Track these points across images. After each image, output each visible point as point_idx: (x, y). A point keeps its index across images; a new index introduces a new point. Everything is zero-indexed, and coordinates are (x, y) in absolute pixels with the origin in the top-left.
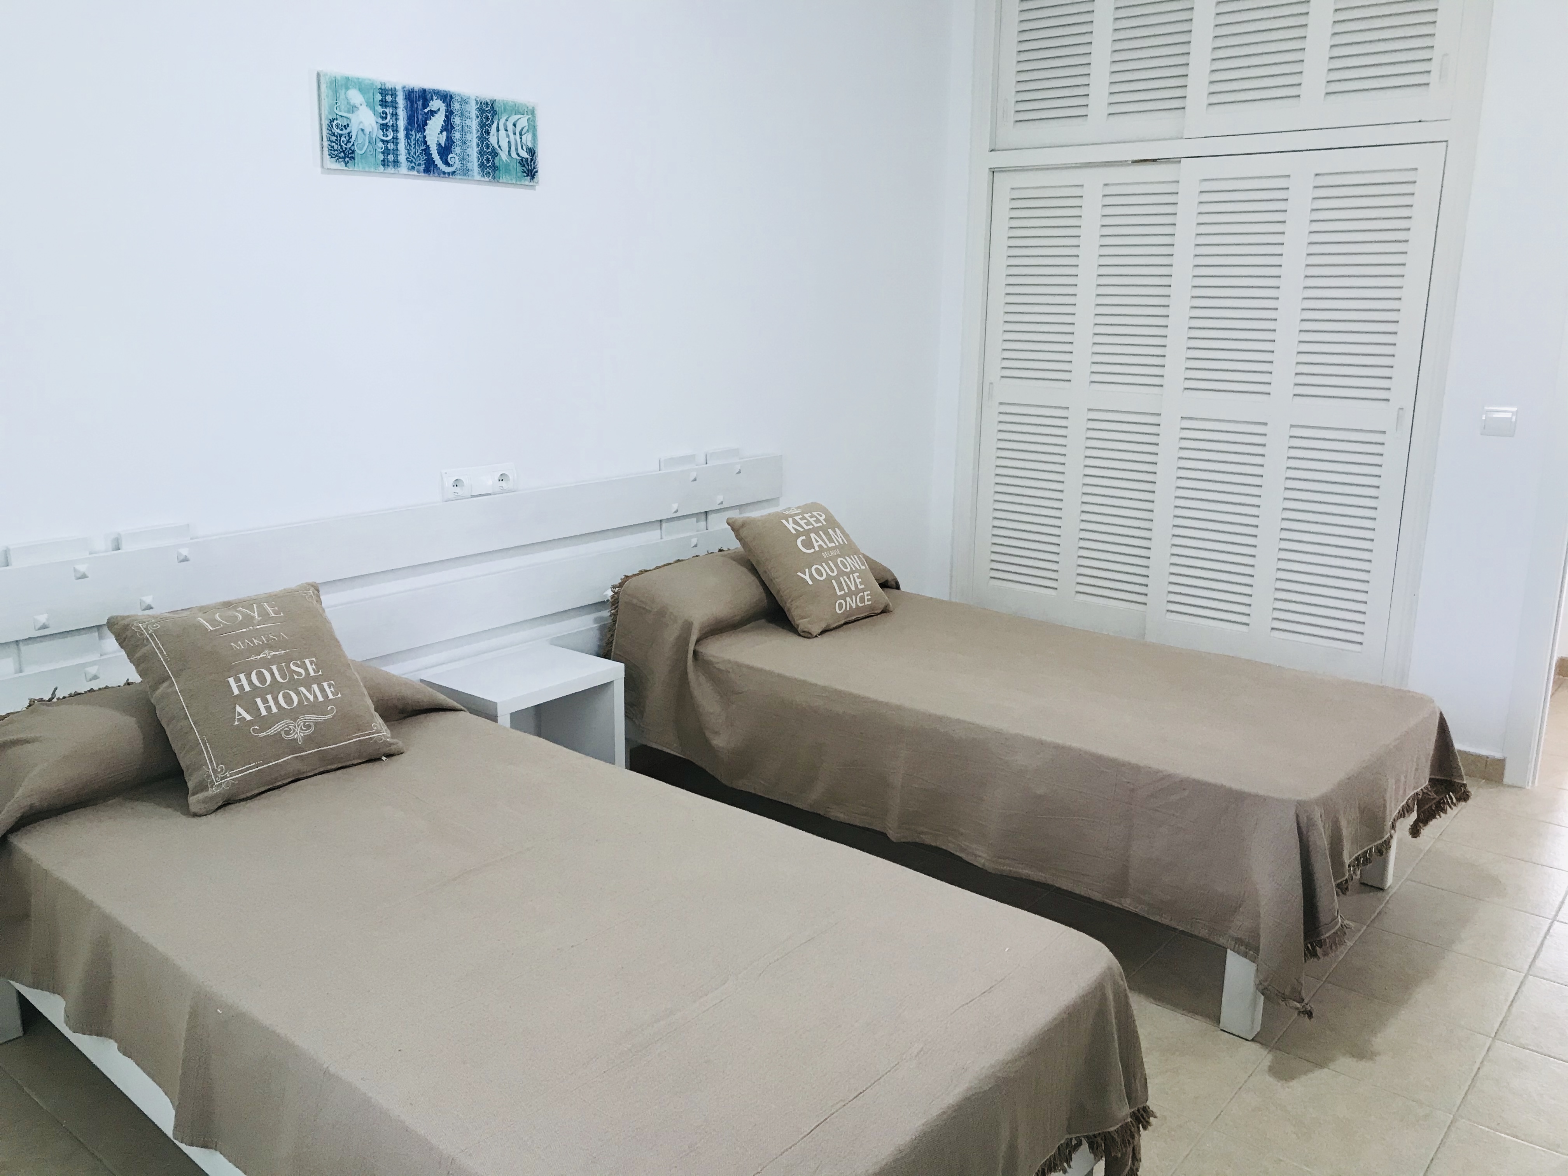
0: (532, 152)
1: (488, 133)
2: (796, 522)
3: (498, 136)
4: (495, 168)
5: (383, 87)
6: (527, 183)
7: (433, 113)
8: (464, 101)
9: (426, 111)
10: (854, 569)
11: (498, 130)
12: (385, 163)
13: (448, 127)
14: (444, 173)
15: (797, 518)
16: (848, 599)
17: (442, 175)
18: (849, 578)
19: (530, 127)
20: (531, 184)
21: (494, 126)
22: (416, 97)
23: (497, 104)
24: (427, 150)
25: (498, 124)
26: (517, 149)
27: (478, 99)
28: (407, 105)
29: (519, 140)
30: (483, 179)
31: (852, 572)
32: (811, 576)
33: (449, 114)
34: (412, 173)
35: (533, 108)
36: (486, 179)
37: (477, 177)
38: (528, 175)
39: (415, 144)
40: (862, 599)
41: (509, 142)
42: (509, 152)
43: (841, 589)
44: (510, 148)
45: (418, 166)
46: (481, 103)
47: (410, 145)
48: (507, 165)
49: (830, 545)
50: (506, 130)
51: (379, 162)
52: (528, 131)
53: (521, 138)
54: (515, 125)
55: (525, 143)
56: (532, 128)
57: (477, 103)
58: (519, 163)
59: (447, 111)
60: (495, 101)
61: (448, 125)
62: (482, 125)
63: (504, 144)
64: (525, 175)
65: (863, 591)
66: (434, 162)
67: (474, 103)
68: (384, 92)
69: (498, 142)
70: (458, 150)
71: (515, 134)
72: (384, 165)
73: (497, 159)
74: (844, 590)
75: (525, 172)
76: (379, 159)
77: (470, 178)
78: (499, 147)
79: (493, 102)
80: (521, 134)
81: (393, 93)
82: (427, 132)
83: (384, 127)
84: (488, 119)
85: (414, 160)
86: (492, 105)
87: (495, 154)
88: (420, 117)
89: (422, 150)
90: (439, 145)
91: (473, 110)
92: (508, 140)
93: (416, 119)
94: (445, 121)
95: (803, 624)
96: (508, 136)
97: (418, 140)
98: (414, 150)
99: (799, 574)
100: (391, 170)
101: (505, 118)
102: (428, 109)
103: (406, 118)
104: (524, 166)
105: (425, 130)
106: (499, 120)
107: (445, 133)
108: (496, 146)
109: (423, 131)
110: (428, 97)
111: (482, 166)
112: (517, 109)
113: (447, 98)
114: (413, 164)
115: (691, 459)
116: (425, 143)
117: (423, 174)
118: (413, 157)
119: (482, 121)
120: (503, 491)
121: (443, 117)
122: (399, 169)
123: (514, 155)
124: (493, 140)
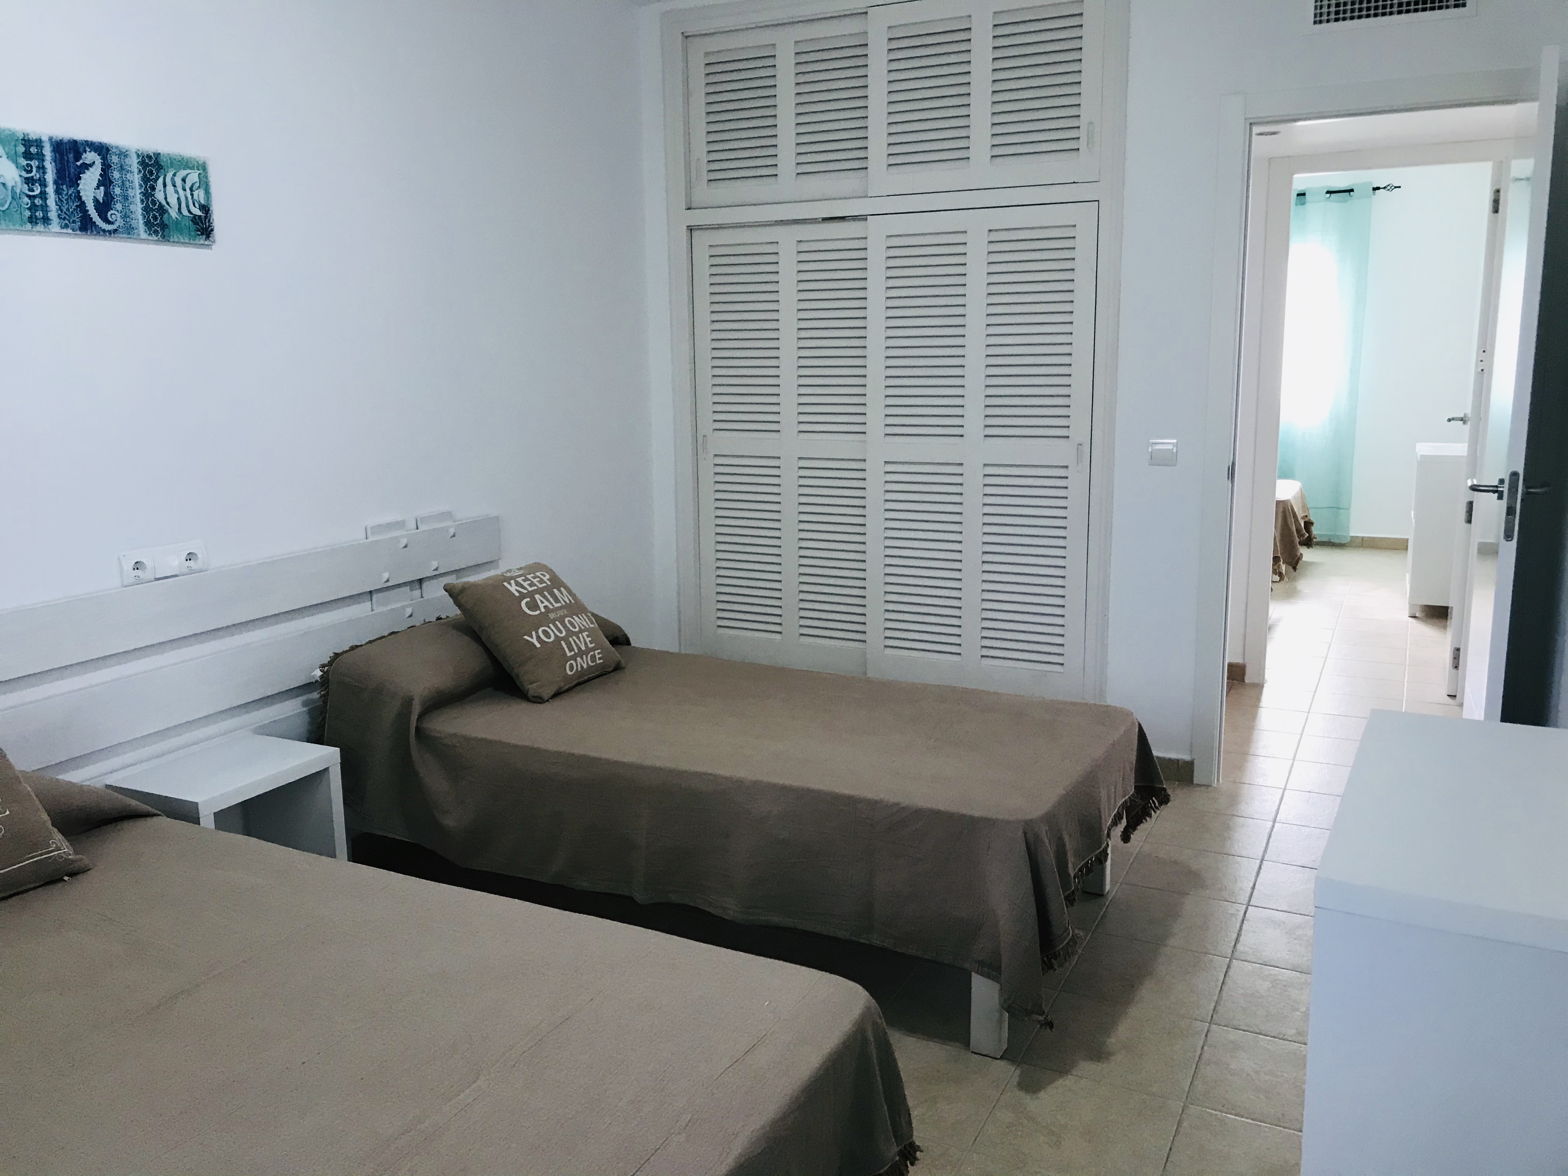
0: (206, 209)
1: (153, 188)
2: (518, 584)
3: (165, 191)
4: (164, 226)
5: (26, 138)
6: (202, 242)
7: (87, 166)
8: (123, 154)
9: (78, 163)
10: (583, 628)
11: (165, 185)
12: (33, 220)
13: (105, 181)
14: (104, 231)
15: (520, 580)
16: (579, 659)
17: (102, 233)
18: (579, 638)
19: (202, 182)
20: (206, 243)
21: (161, 180)
22: (66, 149)
23: (162, 158)
24: (82, 205)
25: (164, 179)
26: (188, 207)
27: (140, 153)
28: (56, 157)
29: (189, 197)
30: (150, 238)
31: (581, 631)
32: (538, 638)
33: (106, 168)
34: (65, 231)
35: (204, 163)
36: (154, 238)
37: (144, 235)
38: (202, 234)
39: (67, 200)
40: (593, 658)
41: (179, 199)
42: (179, 209)
43: (571, 649)
44: (180, 205)
45: (73, 223)
46: (143, 157)
47: (62, 201)
48: (177, 222)
49: (557, 605)
50: (174, 186)
51: (25, 219)
52: (199, 187)
53: (192, 195)
54: (184, 180)
55: (197, 199)
56: (204, 184)
57: (138, 156)
58: (192, 220)
59: (103, 164)
60: (159, 154)
61: (105, 179)
62: (145, 179)
63: (173, 200)
64: (199, 233)
65: (593, 649)
66: (92, 218)
67: (134, 157)
68: (27, 142)
69: (166, 198)
70: (119, 206)
71: (184, 190)
72: (31, 222)
73: (166, 216)
74: (573, 650)
75: (198, 230)
76: (25, 216)
77: (135, 237)
78: (168, 203)
79: (157, 155)
80: (191, 189)
81: (38, 143)
82: (80, 187)
83: (29, 181)
84: (151, 173)
85: (67, 217)
86: (156, 159)
87: (162, 210)
88: (72, 170)
89: (76, 206)
90: (96, 200)
91: (134, 163)
92: (176, 196)
93: (67, 173)
94: (101, 175)
95: (533, 689)
96: (177, 192)
97: (71, 195)
98: (66, 207)
99: (526, 637)
100: (40, 227)
101: (173, 173)
102: (81, 162)
103: (55, 171)
104: (198, 224)
105: (78, 185)
106: (165, 175)
107: (102, 188)
108: (164, 203)
109: (76, 185)
110: (81, 150)
111: (148, 224)
112: (185, 163)
113: (102, 150)
114: (67, 222)
115: (401, 524)
116: (80, 198)
117: (78, 232)
118: (65, 213)
119: (145, 176)
120: (192, 572)
121: (99, 171)
122: (50, 226)
123: (185, 212)
124: (159, 195)
